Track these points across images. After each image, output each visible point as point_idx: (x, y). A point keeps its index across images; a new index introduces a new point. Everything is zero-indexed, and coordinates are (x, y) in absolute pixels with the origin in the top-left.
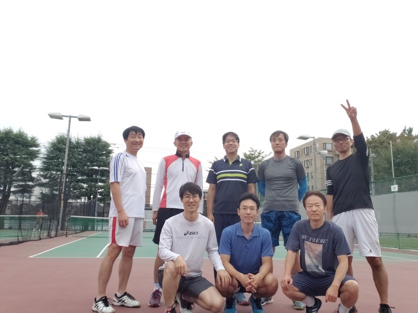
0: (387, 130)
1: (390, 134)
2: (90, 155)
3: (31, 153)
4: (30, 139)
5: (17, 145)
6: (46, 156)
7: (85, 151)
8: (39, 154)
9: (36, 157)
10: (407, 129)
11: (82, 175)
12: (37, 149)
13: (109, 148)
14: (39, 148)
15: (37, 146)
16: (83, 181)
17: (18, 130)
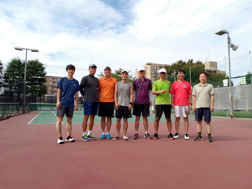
6: (7, 70)
7: (29, 68)
10: (190, 60)
11: (28, 81)
13: (43, 66)
16: (28, 84)
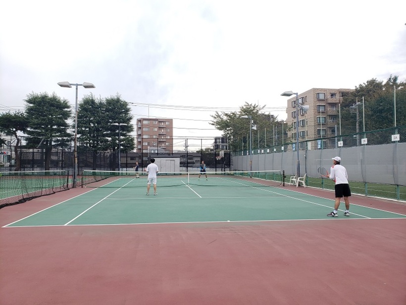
0: (374, 79)
1: (376, 83)
2: (111, 113)
3: (64, 113)
4: (62, 102)
5: (52, 108)
7: (107, 110)
8: (71, 114)
9: (69, 116)
10: (392, 77)
11: (107, 130)
12: (68, 110)
13: (127, 107)
14: (70, 109)
15: (68, 107)
16: (107, 135)
17: (52, 94)
